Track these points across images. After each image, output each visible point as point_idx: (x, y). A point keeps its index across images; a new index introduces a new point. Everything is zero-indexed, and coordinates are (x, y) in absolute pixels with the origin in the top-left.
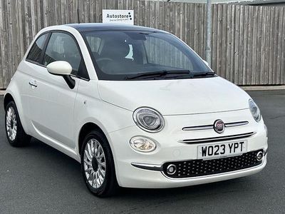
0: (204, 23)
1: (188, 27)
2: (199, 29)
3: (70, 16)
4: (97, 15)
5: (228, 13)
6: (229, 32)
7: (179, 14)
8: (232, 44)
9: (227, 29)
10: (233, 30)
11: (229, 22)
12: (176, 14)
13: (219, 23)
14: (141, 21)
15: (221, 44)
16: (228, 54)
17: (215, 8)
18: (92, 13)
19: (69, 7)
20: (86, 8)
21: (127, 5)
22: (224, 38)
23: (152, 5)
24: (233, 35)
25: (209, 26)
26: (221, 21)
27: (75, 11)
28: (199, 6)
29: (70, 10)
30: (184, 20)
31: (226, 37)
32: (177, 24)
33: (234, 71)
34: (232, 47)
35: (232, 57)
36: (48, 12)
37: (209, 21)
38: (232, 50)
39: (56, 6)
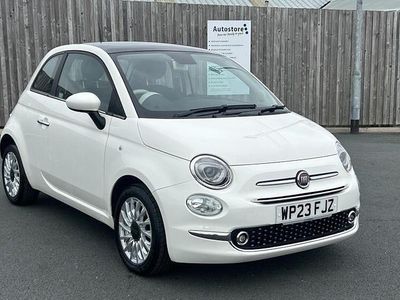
0: (352, 37)
1: (329, 44)
2: (344, 46)
3: (163, 29)
4: (200, 28)
5: (388, 23)
6: (389, 51)
7: (316, 25)
8: (394, 66)
9: (386, 46)
10: (394, 47)
11: (389, 36)
12: (312, 25)
13: (374, 37)
14: (261, 35)
15: (377, 67)
16: (386, 81)
17: (369, 16)
18: (193, 24)
19: (163, 18)
20: (184, 18)
21: (242, 14)
22: (381, 59)
23: (278, 14)
24: (394, 55)
25: (359, 41)
26: (378, 35)
27: (170, 23)
28: (345, 14)
29: (163, 22)
30: (322, 34)
31: (385, 57)
32: (313, 40)
34: (394, 71)
35: (393, 87)
36: (134, 25)
37: (359, 35)
38: (394, 76)
39: (145, 16)
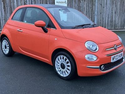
1: (88, 7)
11: (104, 5)
13: (100, 5)
22: (102, 11)
24: (105, 10)
33: (105, 24)
34: (105, 14)
